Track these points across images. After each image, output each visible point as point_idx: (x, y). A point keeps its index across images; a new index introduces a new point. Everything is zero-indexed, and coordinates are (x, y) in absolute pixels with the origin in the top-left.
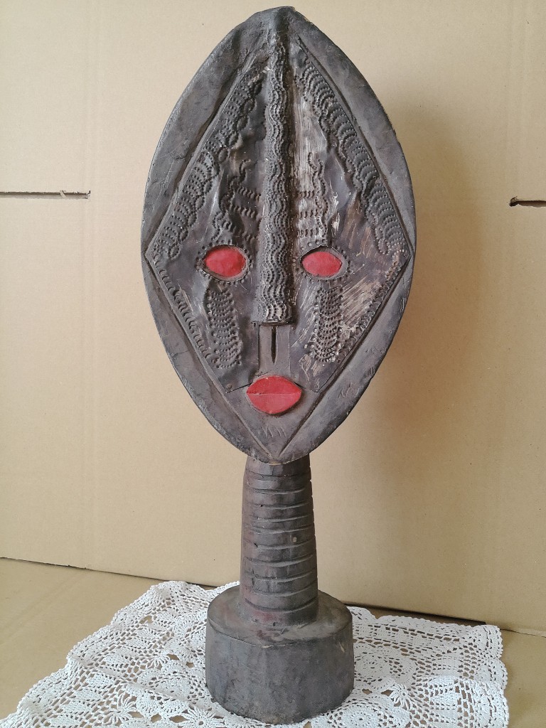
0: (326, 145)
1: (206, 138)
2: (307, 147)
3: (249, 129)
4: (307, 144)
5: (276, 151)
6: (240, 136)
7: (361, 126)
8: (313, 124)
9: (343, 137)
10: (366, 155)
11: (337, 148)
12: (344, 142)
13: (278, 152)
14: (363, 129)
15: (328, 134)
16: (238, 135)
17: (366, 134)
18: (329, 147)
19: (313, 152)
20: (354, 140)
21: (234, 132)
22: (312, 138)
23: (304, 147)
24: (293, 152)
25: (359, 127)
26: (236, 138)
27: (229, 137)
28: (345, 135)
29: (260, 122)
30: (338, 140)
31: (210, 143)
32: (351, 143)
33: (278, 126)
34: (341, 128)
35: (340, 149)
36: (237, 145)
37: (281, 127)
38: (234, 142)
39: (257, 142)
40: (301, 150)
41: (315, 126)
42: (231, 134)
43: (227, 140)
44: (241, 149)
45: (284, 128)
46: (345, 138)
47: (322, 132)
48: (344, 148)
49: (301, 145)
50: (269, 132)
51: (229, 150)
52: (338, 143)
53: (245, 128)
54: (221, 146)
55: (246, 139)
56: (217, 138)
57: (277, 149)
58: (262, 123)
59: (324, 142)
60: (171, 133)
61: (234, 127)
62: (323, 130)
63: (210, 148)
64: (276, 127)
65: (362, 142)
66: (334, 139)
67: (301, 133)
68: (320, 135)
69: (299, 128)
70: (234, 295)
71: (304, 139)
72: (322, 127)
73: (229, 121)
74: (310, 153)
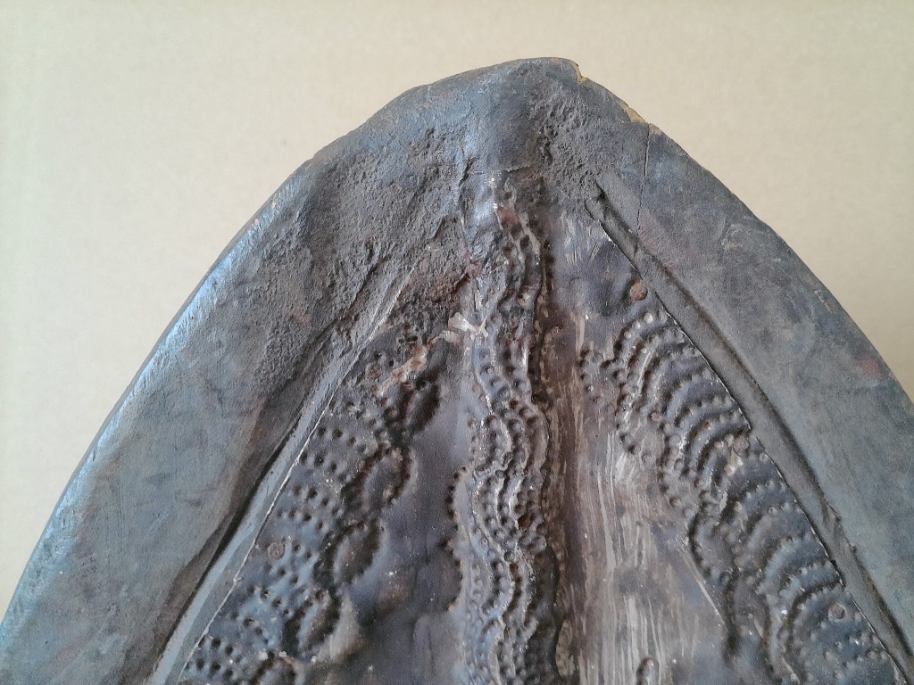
0: (720, 637)
1: (202, 618)
2: (634, 636)
4: (633, 623)
5: (503, 671)
6: (347, 608)
7: (862, 544)
8: (661, 546)
10: (886, 666)
11: (764, 643)
13: (511, 672)
14: (867, 557)
16: (336, 602)
17: (880, 578)
18: (733, 643)
19: (661, 657)
20: (832, 601)
21: (318, 595)
22: (653, 598)
23: (622, 635)
24: (573, 651)
25: (854, 550)
26: (332, 615)
27: (300, 613)
28: (796, 585)
30: (767, 609)
31: (216, 643)
33: (514, 567)
34: (777, 561)
35: (775, 646)
36: (336, 645)
37: (525, 569)
38: (321, 634)
39: (423, 621)
40: (608, 646)
41: (669, 556)
42: (308, 604)
43: (290, 630)
44: (352, 659)
46: (800, 599)
47: (702, 584)
48: (791, 639)
49: (608, 624)
51: (298, 667)
53: (371, 574)
54: (263, 656)
56: (247, 622)
57: (508, 659)
60: (41, 606)
62: (707, 573)
63: (216, 667)
64: (504, 569)
65: (868, 613)
66: (753, 604)
67: (609, 581)
71: (621, 604)
72: (698, 560)
73: (296, 548)
74: (644, 662)
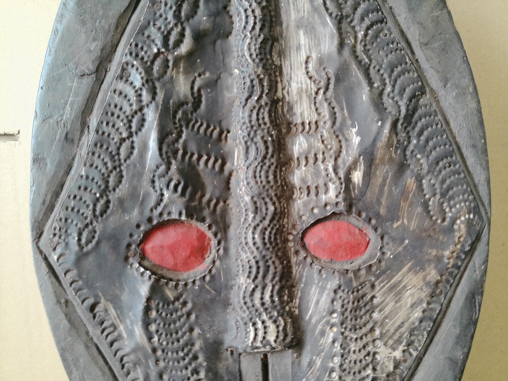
0: (336, 41)
1: (130, 36)
2: (303, 47)
3: (202, 18)
4: (302, 42)
5: (251, 55)
6: (188, 32)
7: (394, 6)
8: (312, 6)
9: (364, 25)
10: (403, 56)
11: (354, 46)
12: (366, 35)
13: (254, 56)
14: (396, 11)
15: (339, 21)
16: (183, 29)
17: (401, 19)
18: (341, 45)
19: (314, 55)
20: (382, 30)
21: (176, 25)
22: (311, 30)
23: (299, 48)
24: (280, 56)
25: (391, 8)
26: (182, 35)
27: (169, 33)
28: (367, 22)
29: (220, 6)
30: (356, 32)
31: (137, 45)
32: (376, 36)
33: (253, 11)
34: (360, 11)
35: (359, 48)
36: (184, 48)
37: (258, 12)
38: (178, 43)
39: (219, 42)
40: (293, 53)
41: (315, 9)
42: (172, 29)
43: (166, 39)
44: (190, 55)
45: (264, 15)
46: (368, 29)
47: (328, 19)
48: (365, 45)
49: (293, 43)
50: (238, 23)
51: (170, 57)
52: (356, 38)
53: (196, 18)
54: (155, 50)
55: (199, 37)
56: (149, 37)
57: (253, 51)
58: (225, 7)
59: (332, 37)
60: (67, 29)
61: (177, 16)
62: (330, 15)
63: (137, 55)
64: (249, 12)
65: (396, 34)
66: (349, 29)
67: (292, 24)
68: (325, 24)
69: (289, 15)
70: (194, 304)
71: (297, 34)
72: (327, 9)
73: (166, 5)
74: (308, 58)
